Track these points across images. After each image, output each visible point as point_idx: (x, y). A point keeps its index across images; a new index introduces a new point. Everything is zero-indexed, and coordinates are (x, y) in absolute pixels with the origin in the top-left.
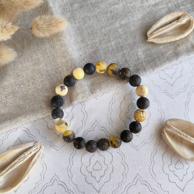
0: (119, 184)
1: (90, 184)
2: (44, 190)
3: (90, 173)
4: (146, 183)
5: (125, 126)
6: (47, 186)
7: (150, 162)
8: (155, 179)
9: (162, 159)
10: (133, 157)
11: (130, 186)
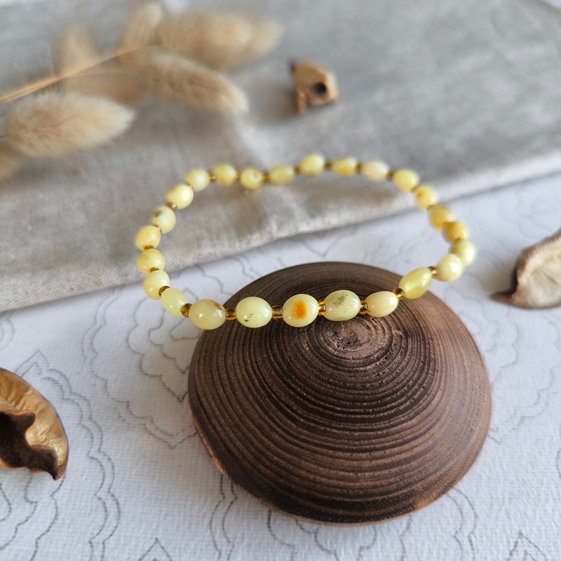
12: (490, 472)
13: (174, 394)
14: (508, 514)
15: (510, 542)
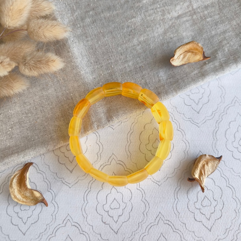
0: (139, 224)
1: (107, 224)
2: (56, 232)
3: (107, 212)
4: (169, 222)
5: (145, 159)
6: (59, 228)
7: (174, 199)
8: (179, 218)
9: (187, 196)
10: (155, 194)
11: (152, 226)
12: (155, 195)
13: (69, 170)
14: (158, 207)
15: (156, 215)
